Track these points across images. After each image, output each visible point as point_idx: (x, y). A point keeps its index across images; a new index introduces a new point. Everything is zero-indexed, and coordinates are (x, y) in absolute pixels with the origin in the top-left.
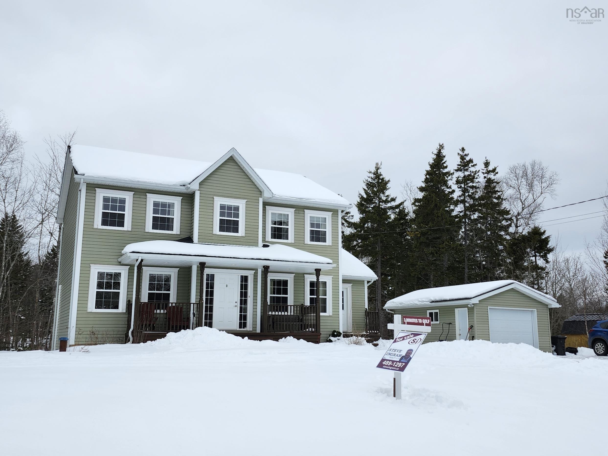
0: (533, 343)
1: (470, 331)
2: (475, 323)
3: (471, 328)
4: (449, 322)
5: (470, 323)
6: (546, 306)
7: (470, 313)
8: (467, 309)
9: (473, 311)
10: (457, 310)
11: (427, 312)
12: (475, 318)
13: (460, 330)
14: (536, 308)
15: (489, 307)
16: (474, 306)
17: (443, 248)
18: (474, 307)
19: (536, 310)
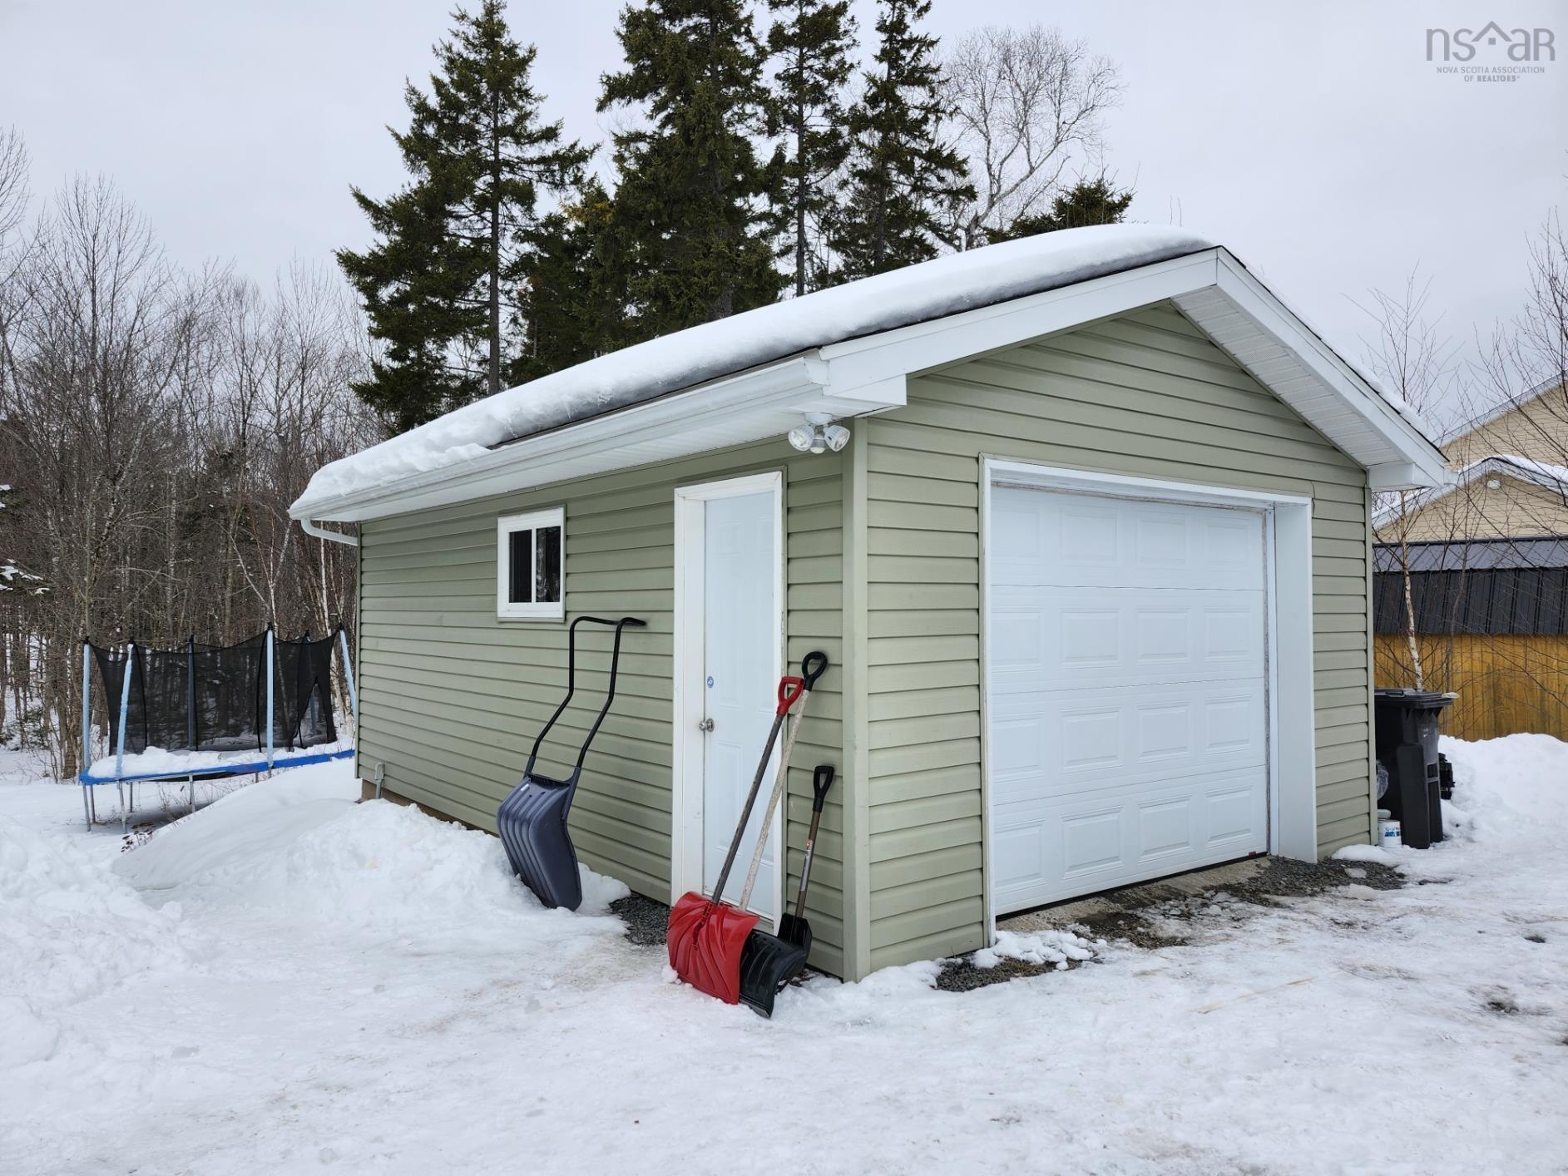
0: (1263, 760)
1: (799, 708)
2: (858, 623)
3: (808, 682)
4: (623, 605)
5: (801, 625)
6: (1357, 480)
7: (800, 521)
8: (772, 481)
9: (841, 504)
10: (688, 502)
11: (495, 530)
12: (858, 569)
13: (709, 682)
14: (1307, 486)
15: (989, 464)
16: (851, 443)
17: (706, 272)
18: (848, 451)
19: (1308, 501)
